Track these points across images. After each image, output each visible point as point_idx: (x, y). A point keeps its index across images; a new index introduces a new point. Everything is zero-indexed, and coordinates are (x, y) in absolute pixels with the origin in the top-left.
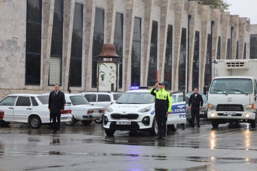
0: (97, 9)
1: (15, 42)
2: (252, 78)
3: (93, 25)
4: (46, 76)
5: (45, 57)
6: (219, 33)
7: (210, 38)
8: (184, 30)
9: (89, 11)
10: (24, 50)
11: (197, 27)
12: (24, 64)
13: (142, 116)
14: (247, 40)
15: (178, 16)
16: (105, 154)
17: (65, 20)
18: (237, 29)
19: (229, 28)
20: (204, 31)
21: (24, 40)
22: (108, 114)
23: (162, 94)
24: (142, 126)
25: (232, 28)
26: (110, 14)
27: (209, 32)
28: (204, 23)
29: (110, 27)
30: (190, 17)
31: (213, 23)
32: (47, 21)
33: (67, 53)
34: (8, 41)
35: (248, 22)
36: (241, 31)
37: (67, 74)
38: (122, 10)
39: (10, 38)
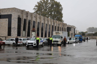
0: (33, 21)
1: (15, 28)
2: (60, 35)
3: (32, 24)
4: (22, 35)
5: (22, 31)
6: (60, 26)
7: (58, 27)
8: (53, 26)
9: (32, 22)
10: (17, 29)
11: (55, 25)
12: (17, 32)
13: (34, 43)
14: (66, 28)
15: (51, 23)
16: (26, 53)
17: (26, 23)
18: (64, 26)
19: (62, 25)
20: (57, 26)
21: (17, 27)
22: (27, 43)
23: (38, 38)
24: (34, 46)
25: (63, 25)
26: (36, 22)
27: (58, 26)
28: (57, 24)
29: (36, 25)
30: (54, 23)
31: (59, 24)
32: (22, 23)
33: (27, 30)
34: (13, 27)
35: (66, 24)
36: (65, 26)
37: (27, 34)
38: (39, 21)
39: (14, 27)
